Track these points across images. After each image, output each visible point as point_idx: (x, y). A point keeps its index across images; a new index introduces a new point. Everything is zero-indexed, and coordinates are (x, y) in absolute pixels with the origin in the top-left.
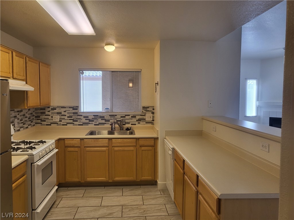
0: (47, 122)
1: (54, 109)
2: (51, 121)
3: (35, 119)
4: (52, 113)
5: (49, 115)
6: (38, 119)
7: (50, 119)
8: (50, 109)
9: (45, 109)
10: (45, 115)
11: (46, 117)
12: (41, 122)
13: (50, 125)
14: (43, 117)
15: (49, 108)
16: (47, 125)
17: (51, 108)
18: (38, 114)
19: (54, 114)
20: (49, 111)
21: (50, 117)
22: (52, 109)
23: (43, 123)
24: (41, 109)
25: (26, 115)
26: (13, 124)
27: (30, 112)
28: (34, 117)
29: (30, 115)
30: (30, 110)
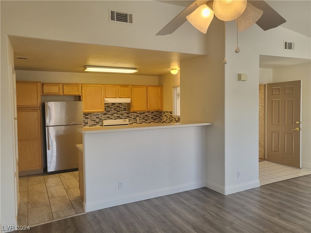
2: (164, 120)
12: (161, 121)
13: (163, 123)
14: (161, 118)
19: (164, 116)
22: (164, 113)
24: (161, 113)
25: (148, 116)
26: (135, 119)
27: (153, 114)
28: (158, 118)
29: (154, 116)
30: (153, 113)
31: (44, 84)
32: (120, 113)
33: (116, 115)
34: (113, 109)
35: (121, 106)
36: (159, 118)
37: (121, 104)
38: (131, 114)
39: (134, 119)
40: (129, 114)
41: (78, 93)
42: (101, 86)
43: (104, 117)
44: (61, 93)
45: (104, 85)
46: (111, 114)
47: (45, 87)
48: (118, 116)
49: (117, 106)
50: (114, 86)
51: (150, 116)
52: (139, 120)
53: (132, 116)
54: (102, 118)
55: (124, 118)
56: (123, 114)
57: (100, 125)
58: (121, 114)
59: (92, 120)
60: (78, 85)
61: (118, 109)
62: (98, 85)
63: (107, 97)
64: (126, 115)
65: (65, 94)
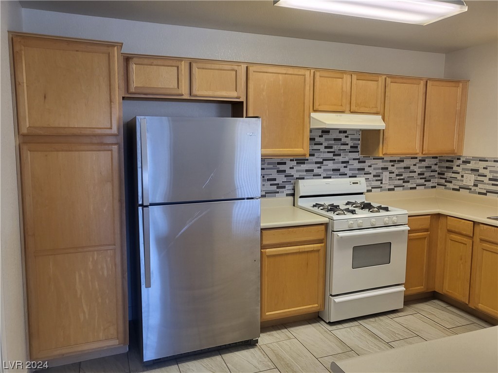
0: (454, 185)
1: (467, 162)
2: (461, 184)
3: (438, 178)
4: (463, 169)
5: (459, 173)
6: (441, 178)
7: (458, 180)
8: (460, 162)
9: (452, 161)
10: (453, 173)
11: (454, 175)
12: (446, 184)
13: (458, 190)
14: (449, 175)
15: (460, 159)
16: (454, 189)
17: (462, 159)
18: (443, 169)
19: (467, 172)
20: (458, 166)
21: (459, 177)
22: (463, 162)
23: (448, 184)
24: (448, 161)
25: (412, 168)
26: (379, 178)
27: (424, 164)
28: (436, 174)
29: (425, 170)
30: (424, 161)
31: (132, 58)
32: (341, 159)
33: (330, 165)
34: (323, 146)
35: (344, 140)
36: (437, 176)
37: (345, 132)
38: (368, 162)
39: (377, 178)
40: (364, 162)
41: (235, 94)
42: (302, 72)
43: (298, 171)
44: (184, 92)
45: (312, 71)
46: (317, 163)
47: (133, 67)
48: (336, 166)
49: (335, 140)
50: (339, 75)
51: (415, 169)
52: (387, 182)
53: (372, 167)
54: (292, 172)
55: (350, 173)
56: (348, 162)
57: (287, 195)
58: (343, 162)
59: (266, 177)
60: (236, 68)
61: (336, 148)
62: (296, 71)
63: (320, 108)
64: (357, 165)
65: (196, 96)
